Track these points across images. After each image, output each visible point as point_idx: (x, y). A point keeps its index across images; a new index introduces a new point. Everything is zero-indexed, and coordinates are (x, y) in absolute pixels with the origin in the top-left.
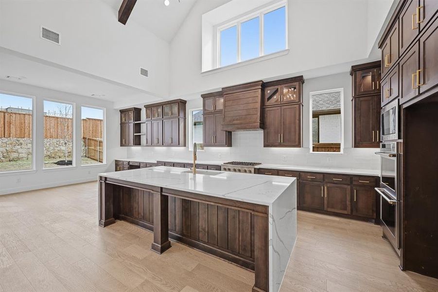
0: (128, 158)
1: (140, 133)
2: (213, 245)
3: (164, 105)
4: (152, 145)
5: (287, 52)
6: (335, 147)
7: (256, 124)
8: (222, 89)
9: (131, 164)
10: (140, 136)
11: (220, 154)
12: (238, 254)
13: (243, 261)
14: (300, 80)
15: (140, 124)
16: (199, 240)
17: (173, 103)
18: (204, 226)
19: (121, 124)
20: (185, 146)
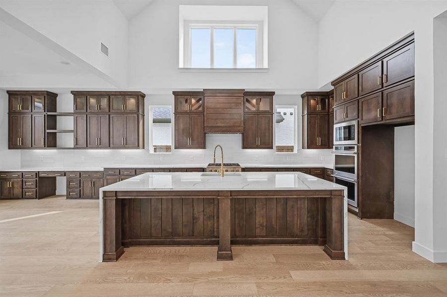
0: (22, 167)
1: (56, 129)
2: (273, 236)
3: (112, 95)
4: (87, 147)
5: (267, 71)
6: (290, 149)
7: (240, 128)
8: (204, 90)
9: (42, 175)
10: (55, 133)
11: (192, 157)
12: (297, 236)
13: (303, 240)
14: (271, 94)
15: (55, 116)
16: (256, 237)
17: (128, 95)
18: (261, 222)
19: (10, 113)
20: (144, 148)
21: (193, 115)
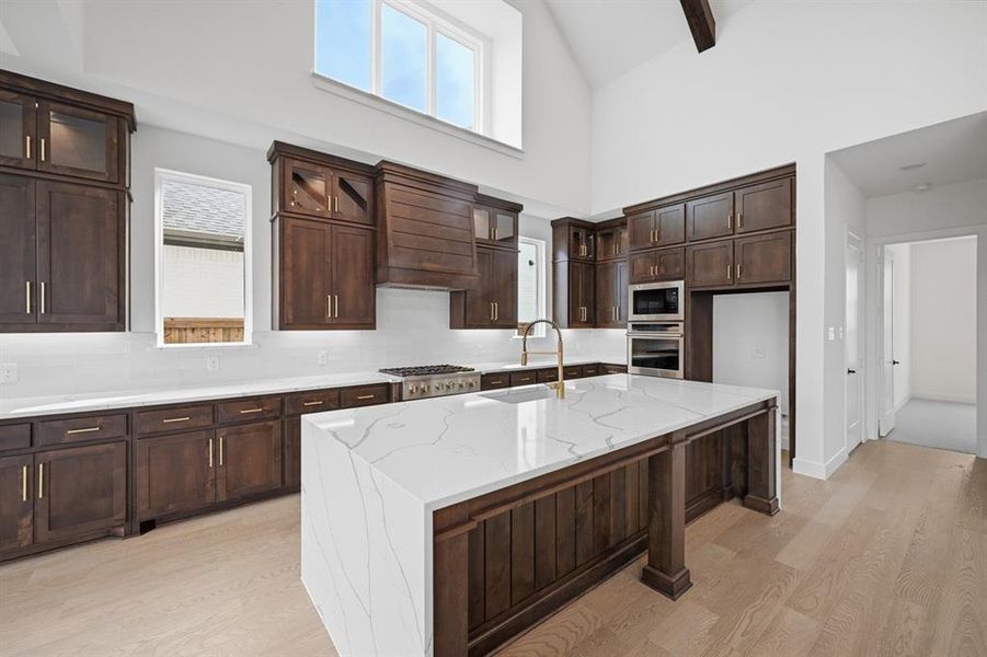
20: (130, 330)
21: (341, 229)
